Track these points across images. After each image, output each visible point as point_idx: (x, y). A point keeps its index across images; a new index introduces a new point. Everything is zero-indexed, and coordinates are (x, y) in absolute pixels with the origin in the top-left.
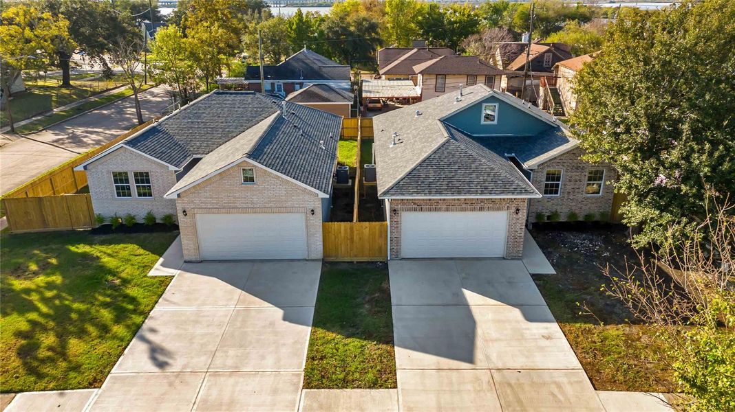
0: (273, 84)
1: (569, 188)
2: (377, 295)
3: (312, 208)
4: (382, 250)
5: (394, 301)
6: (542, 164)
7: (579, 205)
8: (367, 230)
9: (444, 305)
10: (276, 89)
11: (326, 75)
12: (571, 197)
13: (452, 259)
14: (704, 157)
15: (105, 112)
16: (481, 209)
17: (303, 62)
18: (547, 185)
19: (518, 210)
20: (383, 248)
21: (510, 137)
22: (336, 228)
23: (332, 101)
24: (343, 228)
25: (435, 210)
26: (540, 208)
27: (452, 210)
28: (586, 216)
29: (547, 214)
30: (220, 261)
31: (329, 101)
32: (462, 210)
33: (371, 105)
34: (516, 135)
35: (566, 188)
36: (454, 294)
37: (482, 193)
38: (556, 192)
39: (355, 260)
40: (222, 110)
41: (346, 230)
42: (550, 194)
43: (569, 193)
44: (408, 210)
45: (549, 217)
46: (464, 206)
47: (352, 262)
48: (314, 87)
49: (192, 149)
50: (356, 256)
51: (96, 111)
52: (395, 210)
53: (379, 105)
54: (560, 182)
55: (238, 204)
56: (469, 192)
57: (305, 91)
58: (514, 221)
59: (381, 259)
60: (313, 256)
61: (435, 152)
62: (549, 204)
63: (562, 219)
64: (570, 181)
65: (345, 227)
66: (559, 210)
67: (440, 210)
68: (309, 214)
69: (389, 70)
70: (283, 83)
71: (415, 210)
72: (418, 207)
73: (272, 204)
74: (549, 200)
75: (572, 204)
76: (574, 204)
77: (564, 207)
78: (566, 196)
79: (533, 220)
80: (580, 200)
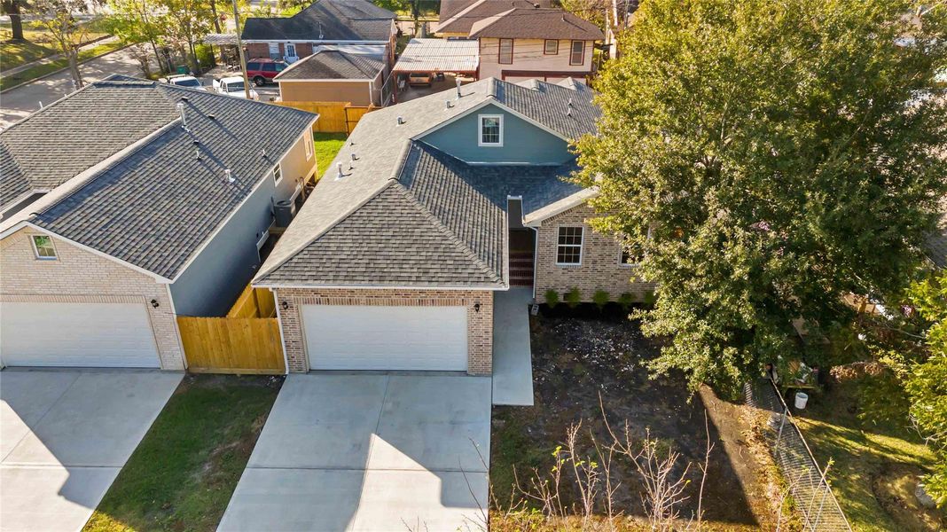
0: (281, 45)
1: (595, 254)
2: (234, 444)
3: (153, 296)
4: (276, 360)
5: (253, 460)
6: (552, 218)
7: (612, 280)
8: (249, 329)
9: (326, 469)
10: (287, 54)
11: (356, 33)
12: (599, 267)
13: (387, 372)
14: (738, 249)
15: (50, 83)
16: (421, 303)
17: (327, 12)
18: (561, 250)
19: (477, 306)
20: (278, 356)
21: (522, 167)
22: (200, 325)
23: (344, 78)
24: (209, 325)
25: (350, 302)
26: (552, 283)
27: (377, 304)
28: (623, 295)
29: (564, 291)
30: (32, 369)
31: (340, 77)
32: (392, 303)
33: (414, 79)
34: (533, 164)
35: (590, 255)
36: (354, 446)
37: (418, 280)
38: (577, 260)
39: (238, 372)
40: (98, 113)
41: (216, 329)
42: (566, 262)
43: (595, 262)
44: (307, 302)
45: (566, 296)
46: (394, 298)
47: (234, 375)
48: (322, 55)
49: (35, 178)
50: (238, 367)
51: (40, 82)
52: (285, 303)
53: (426, 80)
54: (581, 246)
55: (37, 289)
56: (398, 279)
57: (307, 61)
58: (475, 321)
59: (276, 372)
60: (170, 366)
61: (364, 206)
62: (566, 278)
63: (587, 298)
64: (596, 244)
65: (213, 324)
66: (581, 287)
67: (357, 302)
68: (151, 306)
69: (448, 26)
70: (297, 44)
71: (319, 302)
72: (323, 298)
73: (90, 290)
74: (566, 271)
75: (600, 278)
76: (604, 278)
77: (588, 281)
78: (591, 266)
79: (542, 299)
80: (612, 272)
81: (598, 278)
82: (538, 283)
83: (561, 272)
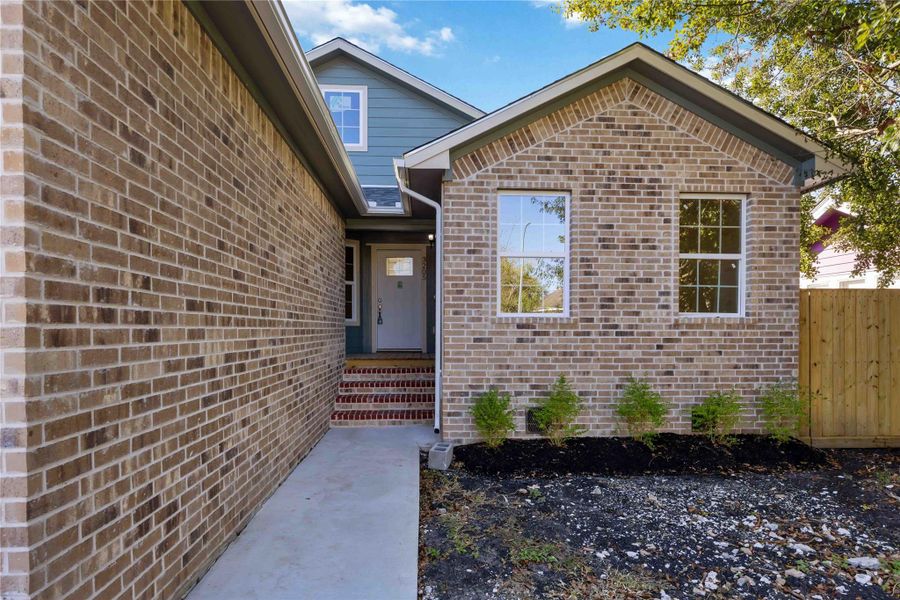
1: (606, 278)
7: (661, 360)
12: (622, 321)
26: (491, 374)
29: (526, 400)
35: (593, 280)
43: (608, 303)
45: (533, 418)
62: (528, 355)
63: (595, 426)
64: (606, 245)
66: (574, 385)
74: (528, 333)
75: (630, 354)
76: (635, 353)
77: (593, 366)
78: (598, 314)
79: (461, 431)
80: (660, 333)
81: (622, 354)
82: (452, 377)
83: (513, 335)
